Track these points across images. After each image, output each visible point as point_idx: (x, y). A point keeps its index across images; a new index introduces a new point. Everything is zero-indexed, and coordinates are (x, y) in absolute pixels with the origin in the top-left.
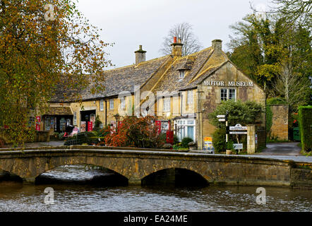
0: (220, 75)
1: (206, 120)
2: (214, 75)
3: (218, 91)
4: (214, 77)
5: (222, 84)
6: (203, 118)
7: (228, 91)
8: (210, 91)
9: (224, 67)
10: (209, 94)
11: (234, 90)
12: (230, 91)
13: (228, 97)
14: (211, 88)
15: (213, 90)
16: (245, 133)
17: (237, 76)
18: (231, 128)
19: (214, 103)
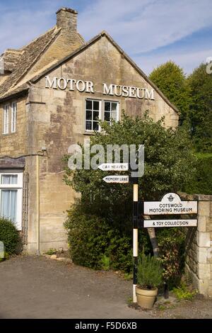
0: (85, 65)
1: (49, 175)
2: (71, 65)
3: (80, 105)
4: (69, 70)
5: (89, 86)
6: (44, 170)
7: (101, 106)
8: (62, 103)
9: (94, 48)
10: (59, 109)
11: (114, 106)
12: (107, 106)
13: (101, 116)
14: (63, 95)
15: (68, 101)
16: (192, 223)
17: (122, 72)
18: (150, 207)
19: (70, 131)
